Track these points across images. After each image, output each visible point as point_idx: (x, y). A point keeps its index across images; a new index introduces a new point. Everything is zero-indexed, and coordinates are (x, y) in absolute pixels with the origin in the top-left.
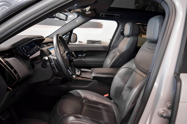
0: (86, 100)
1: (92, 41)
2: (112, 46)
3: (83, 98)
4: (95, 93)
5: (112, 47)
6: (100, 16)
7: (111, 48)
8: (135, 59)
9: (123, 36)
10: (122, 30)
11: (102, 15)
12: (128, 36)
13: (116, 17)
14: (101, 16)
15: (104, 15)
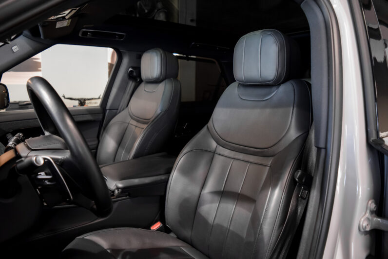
0: (122, 253)
1: (19, 102)
2: (111, 106)
3: (109, 251)
4: (131, 228)
5: (110, 110)
6: (80, 35)
7: (108, 111)
8: (208, 128)
9: (133, 82)
10: (130, 69)
11: (85, 33)
12: (156, 81)
13: (117, 39)
14: (82, 35)
15: (90, 32)
